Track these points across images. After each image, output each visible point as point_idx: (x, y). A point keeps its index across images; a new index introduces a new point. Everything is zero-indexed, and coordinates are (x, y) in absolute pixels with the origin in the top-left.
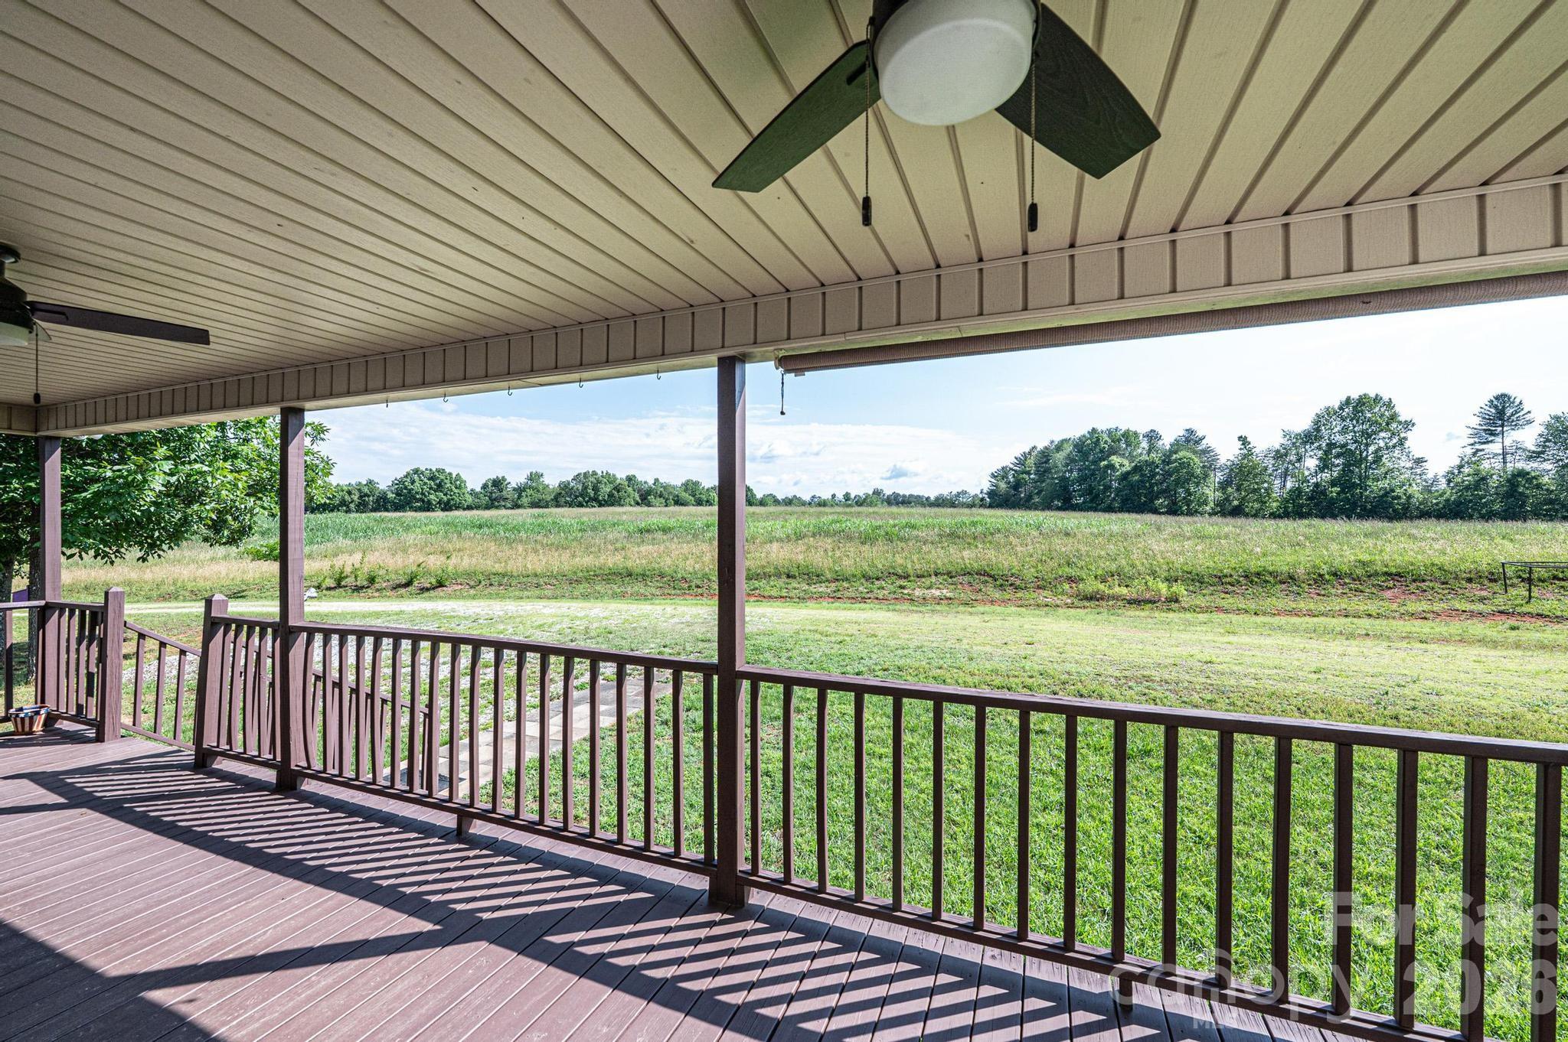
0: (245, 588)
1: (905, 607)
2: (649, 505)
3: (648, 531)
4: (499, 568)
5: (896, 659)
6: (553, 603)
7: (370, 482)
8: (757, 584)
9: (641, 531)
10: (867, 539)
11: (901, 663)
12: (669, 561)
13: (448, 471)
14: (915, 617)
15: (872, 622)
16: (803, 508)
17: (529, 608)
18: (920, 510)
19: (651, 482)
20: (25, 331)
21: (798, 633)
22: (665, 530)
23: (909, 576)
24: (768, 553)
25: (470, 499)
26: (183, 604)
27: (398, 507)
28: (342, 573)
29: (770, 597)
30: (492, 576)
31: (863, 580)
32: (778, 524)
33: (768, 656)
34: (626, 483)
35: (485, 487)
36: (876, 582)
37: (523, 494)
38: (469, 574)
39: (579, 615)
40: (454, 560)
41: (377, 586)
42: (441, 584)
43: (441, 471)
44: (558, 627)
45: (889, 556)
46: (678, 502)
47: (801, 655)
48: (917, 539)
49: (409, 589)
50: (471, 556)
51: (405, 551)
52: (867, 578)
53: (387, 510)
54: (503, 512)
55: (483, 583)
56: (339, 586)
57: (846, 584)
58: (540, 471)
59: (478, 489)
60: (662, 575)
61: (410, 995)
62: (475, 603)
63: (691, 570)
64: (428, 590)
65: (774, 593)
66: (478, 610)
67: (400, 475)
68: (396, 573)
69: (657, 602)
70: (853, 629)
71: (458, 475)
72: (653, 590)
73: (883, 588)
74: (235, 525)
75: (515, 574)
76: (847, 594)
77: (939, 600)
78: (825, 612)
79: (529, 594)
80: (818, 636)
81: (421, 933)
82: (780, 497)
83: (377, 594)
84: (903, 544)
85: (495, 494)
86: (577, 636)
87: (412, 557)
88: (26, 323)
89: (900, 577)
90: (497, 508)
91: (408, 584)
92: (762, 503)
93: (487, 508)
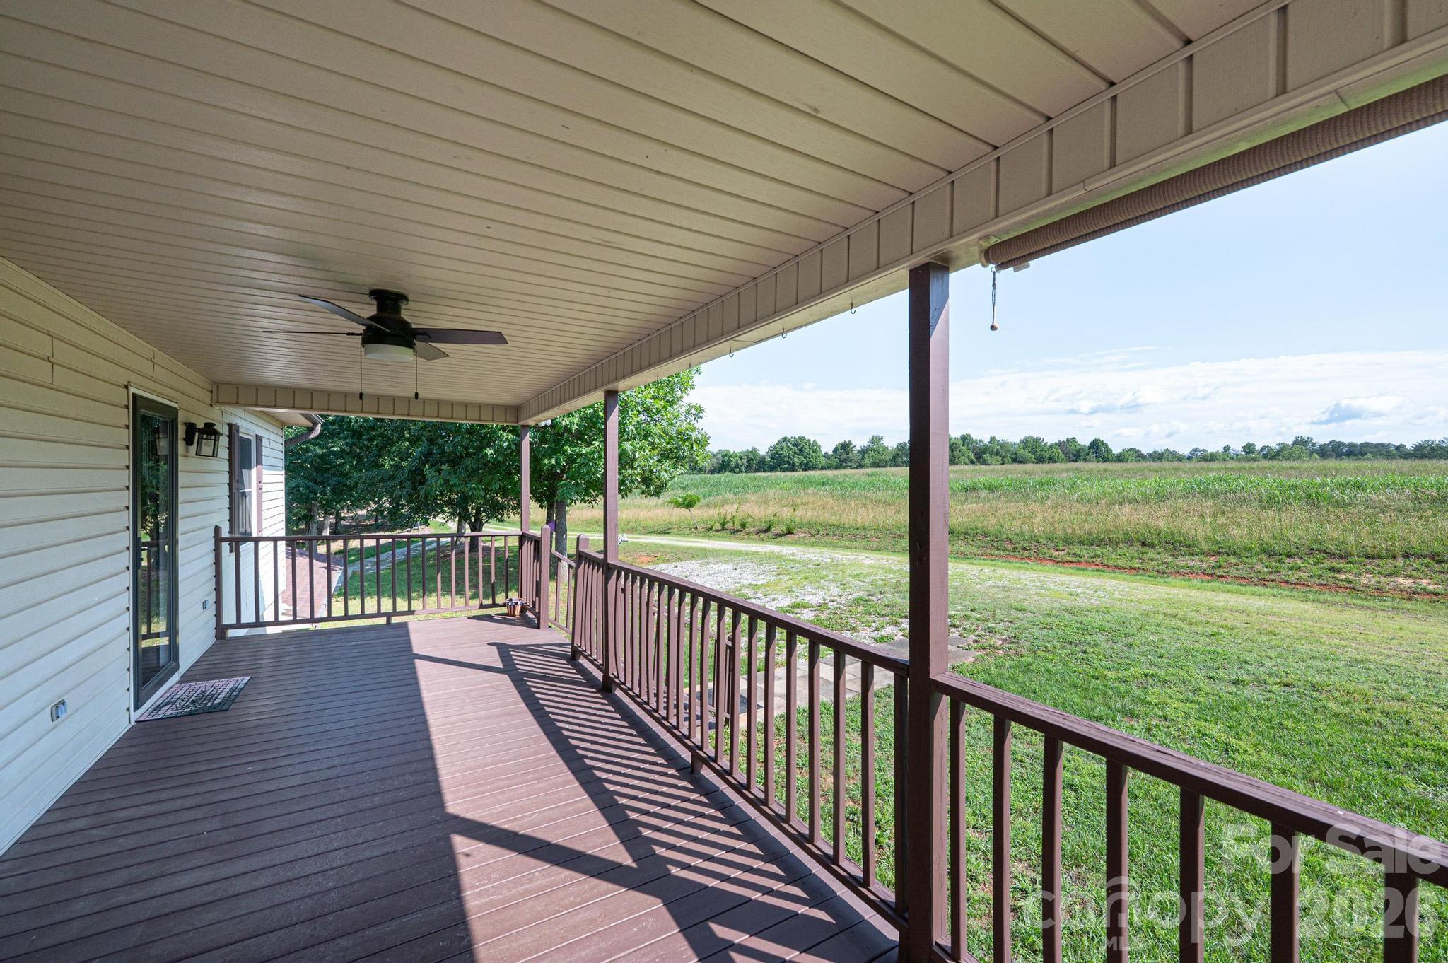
0: (670, 527)
1: (1337, 599)
2: (984, 463)
3: (974, 489)
4: (834, 520)
5: (1309, 672)
6: (876, 555)
7: (754, 449)
8: (1099, 551)
9: (966, 490)
10: (1270, 502)
11: (1319, 679)
12: (993, 520)
13: (807, 438)
14: (1358, 615)
15: (1274, 614)
16: (1176, 464)
17: (852, 557)
18: (1383, 464)
19: (986, 440)
20: (410, 351)
21: (1147, 615)
22: (991, 489)
23: (1351, 555)
24: (1116, 516)
25: (823, 461)
26: (639, 536)
27: (772, 469)
28: (725, 519)
29: (1116, 567)
30: (828, 527)
31: (1263, 557)
32: (1134, 481)
33: (1098, 638)
34: (961, 442)
35: (835, 450)
36: (1287, 560)
37: (866, 455)
38: (811, 525)
39: (894, 568)
40: (799, 513)
41: (747, 530)
42: (789, 532)
43: (802, 438)
44: (873, 578)
45: (1313, 527)
46: (1016, 460)
47: (1145, 644)
48: (1368, 504)
49: (768, 534)
50: (814, 509)
51: (767, 503)
52: (1271, 554)
53: (764, 471)
54: (848, 472)
55: (821, 532)
56: (723, 529)
57: (1232, 560)
58: (881, 435)
59: (830, 452)
60: (985, 535)
61: (583, 930)
62: (811, 550)
63: (1018, 531)
64: (780, 535)
65: (1121, 563)
66: (810, 556)
67: (773, 443)
68: (760, 521)
69: (977, 561)
70: (1237, 621)
71: (814, 441)
72: (975, 549)
73: (1299, 569)
74: (658, 483)
75: (847, 526)
76: (1233, 571)
77: (1412, 594)
78: (1194, 593)
79: (857, 544)
80: (1176, 623)
81: (620, 865)
82: (1145, 451)
83: (745, 537)
84: (1341, 512)
85: (844, 456)
86: (887, 589)
87: (771, 508)
88: (410, 345)
89: (1332, 555)
90: (844, 468)
91: (767, 530)
92: (1120, 458)
93: (837, 468)
